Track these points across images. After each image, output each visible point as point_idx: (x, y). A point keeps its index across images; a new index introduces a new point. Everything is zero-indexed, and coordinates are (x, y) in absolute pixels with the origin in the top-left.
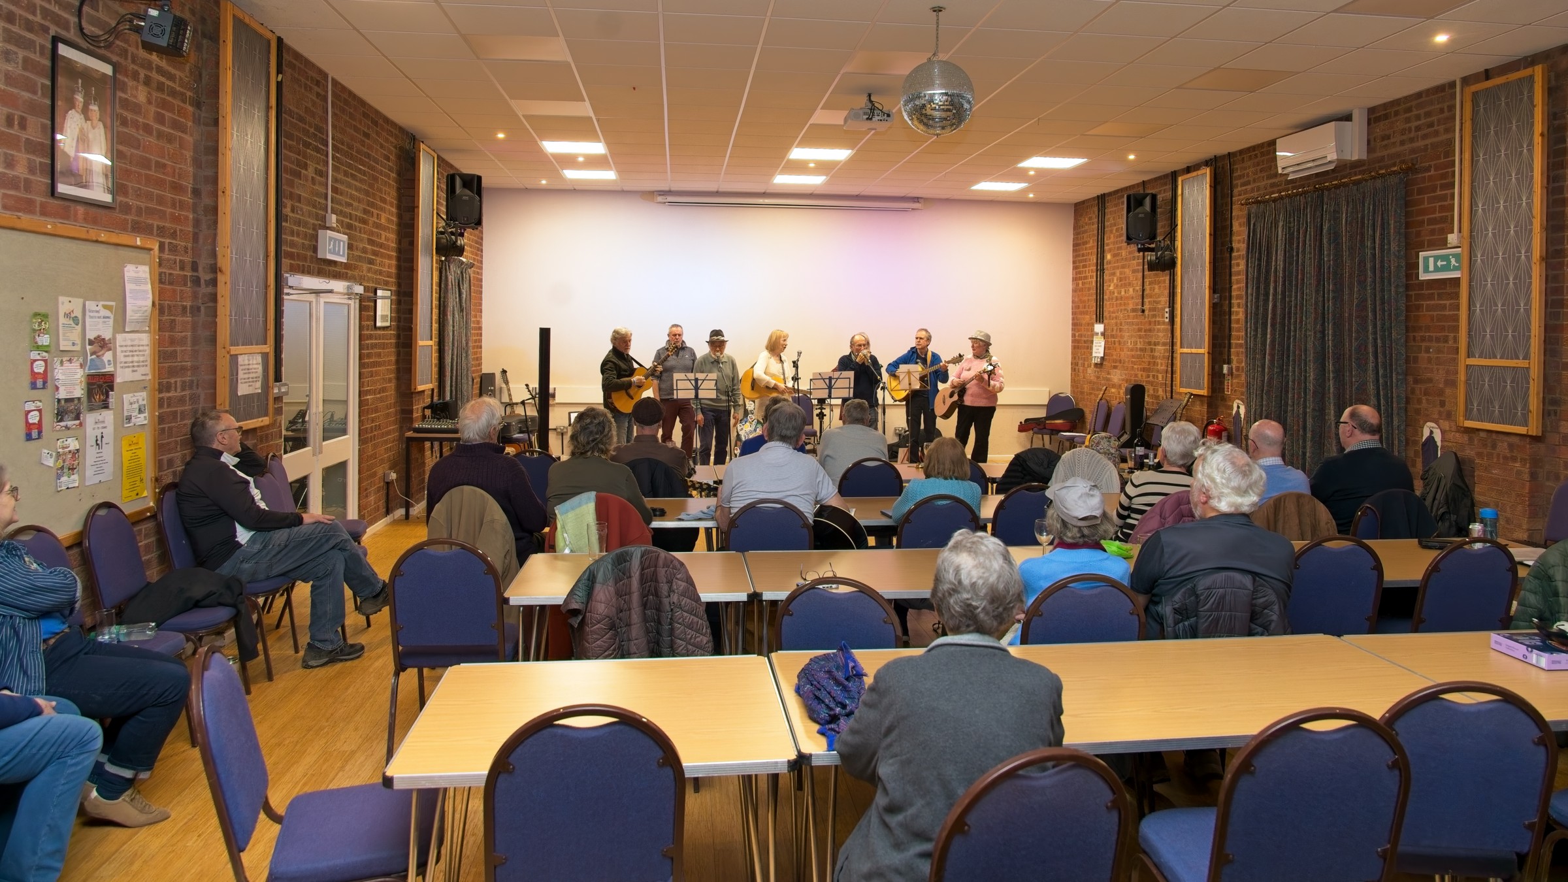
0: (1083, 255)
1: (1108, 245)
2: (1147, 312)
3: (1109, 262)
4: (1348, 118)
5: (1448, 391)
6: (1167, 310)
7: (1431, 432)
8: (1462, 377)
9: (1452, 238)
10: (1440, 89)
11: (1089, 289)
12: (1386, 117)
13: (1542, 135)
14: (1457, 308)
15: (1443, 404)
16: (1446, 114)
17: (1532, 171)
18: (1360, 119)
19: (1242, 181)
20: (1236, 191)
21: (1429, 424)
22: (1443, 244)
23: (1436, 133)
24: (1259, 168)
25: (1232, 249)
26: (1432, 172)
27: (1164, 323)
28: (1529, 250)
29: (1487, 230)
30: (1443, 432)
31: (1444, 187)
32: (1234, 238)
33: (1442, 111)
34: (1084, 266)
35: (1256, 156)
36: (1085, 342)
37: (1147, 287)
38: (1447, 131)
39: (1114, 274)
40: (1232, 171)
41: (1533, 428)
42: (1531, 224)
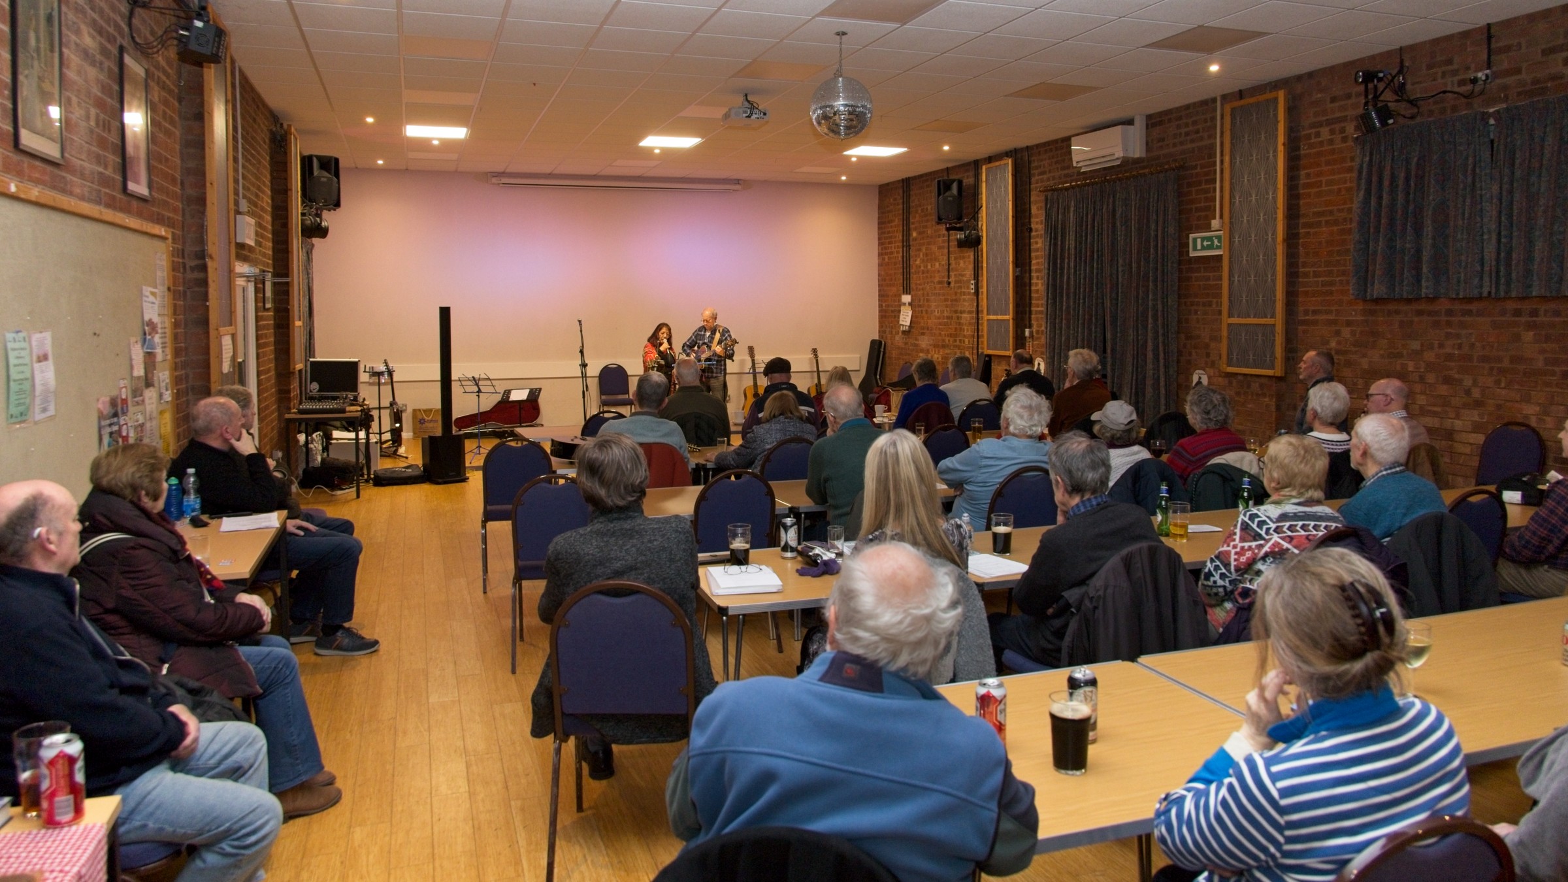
0: (889, 232)
1: (913, 223)
2: (952, 285)
3: (915, 239)
4: (1130, 122)
5: (1213, 345)
6: (973, 282)
7: (1200, 378)
8: (1225, 333)
9: (1215, 223)
10: (1204, 103)
11: (895, 264)
12: (1161, 123)
13: (1284, 144)
14: (1220, 278)
15: (1208, 355)
16: (1209, 124)
17: (1276, 173)
18: (1140, 123)
19: (1039, 170)
20: (1033, 180)
21: (1197, 371)
22: (1208, 228)
23: (1202, 139)
24: (1054, 160)
25: (1031, 230)
26: (1198, 170)
27: (969, 294)
28: (1274, 233)
29: (1242, 217)
30: (1209, 378)
31: (1207, 182)
32: (1032, 220)
33: (1206, 121)
34: (890, 243)
35: (1051, 150)
36: (892, 311)
37: (952, 261)
38: (1210, 137)
39: (920, 250)
40: (1029, 162)
41: (1278, 371)
42: (1276, 213)
